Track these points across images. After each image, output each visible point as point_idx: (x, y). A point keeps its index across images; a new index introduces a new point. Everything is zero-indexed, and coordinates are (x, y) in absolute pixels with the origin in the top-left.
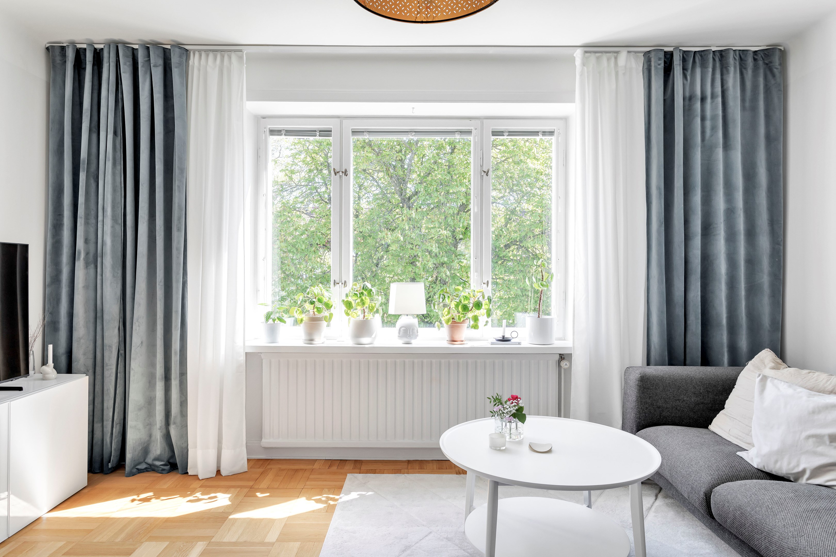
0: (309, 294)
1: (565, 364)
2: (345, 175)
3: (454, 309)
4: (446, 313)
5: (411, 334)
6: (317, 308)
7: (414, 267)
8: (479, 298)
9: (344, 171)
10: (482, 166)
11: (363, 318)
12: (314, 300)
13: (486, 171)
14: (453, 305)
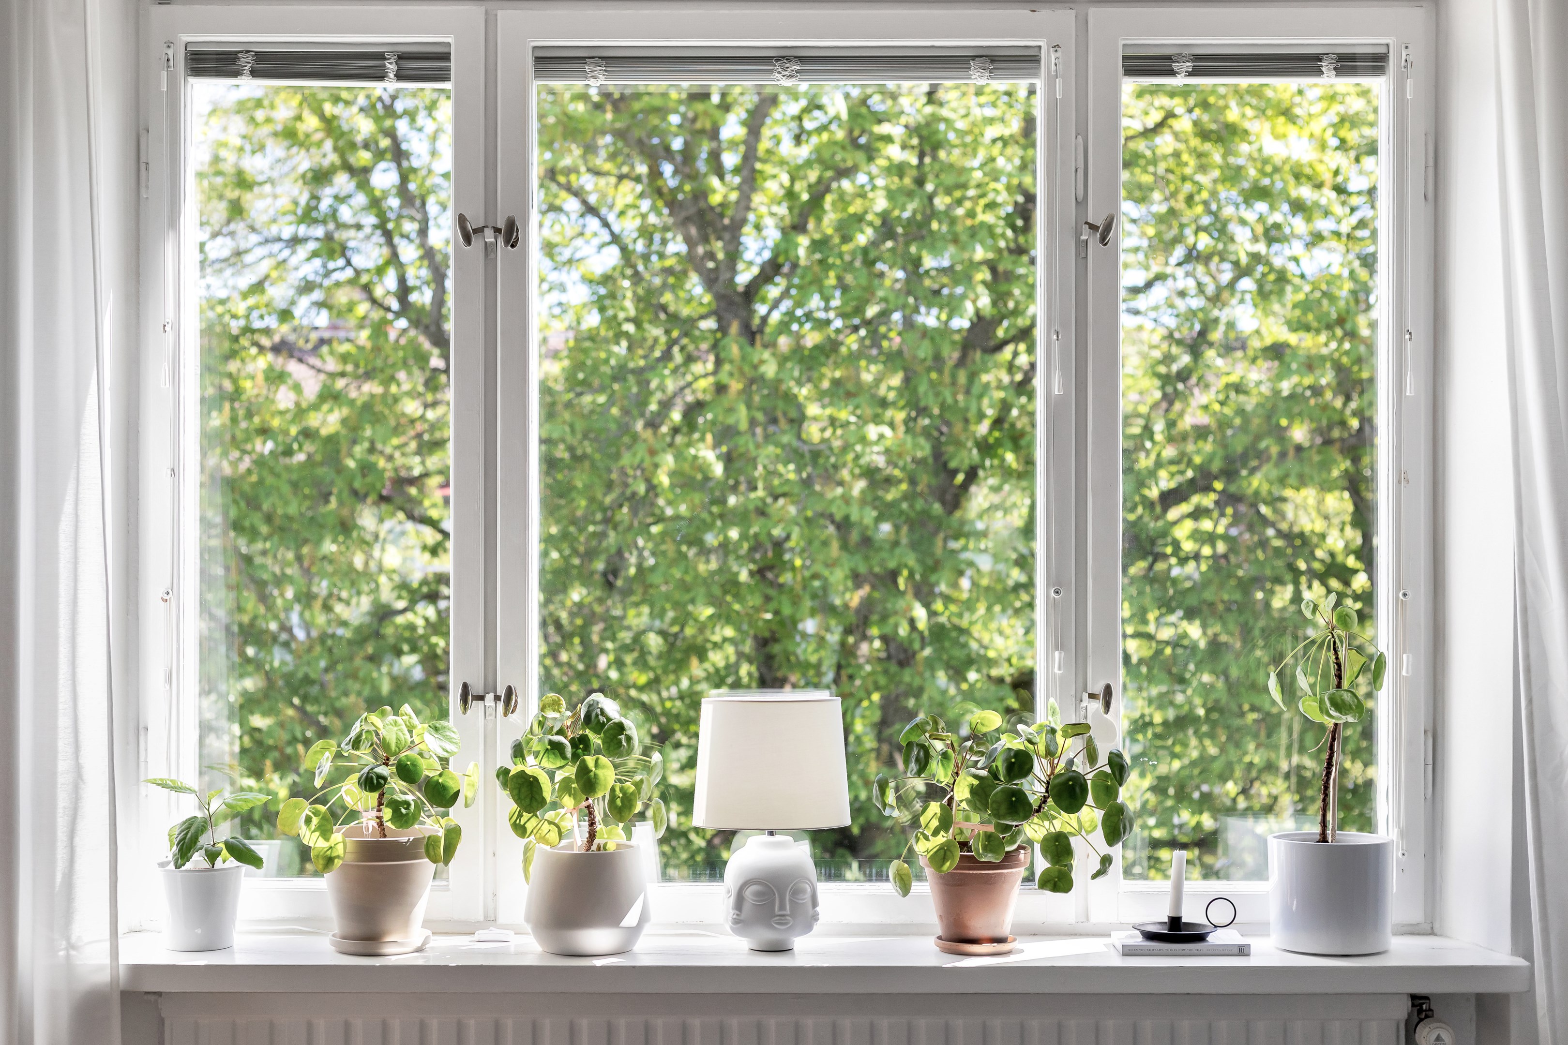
0: (362, 747)
1: (1434, 1036)
2: (507, 242)
3: (964, 805)
4: (935, 823)
5: (788, 912)
6: (396, 806)
7: (772, 592)
8: (1071, 762)
9: (501, 224)
10: (1081, 203)
11: (585, 845)
12: (383, 770)
13: (1100, 222)
14: (962, 793)
